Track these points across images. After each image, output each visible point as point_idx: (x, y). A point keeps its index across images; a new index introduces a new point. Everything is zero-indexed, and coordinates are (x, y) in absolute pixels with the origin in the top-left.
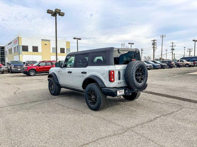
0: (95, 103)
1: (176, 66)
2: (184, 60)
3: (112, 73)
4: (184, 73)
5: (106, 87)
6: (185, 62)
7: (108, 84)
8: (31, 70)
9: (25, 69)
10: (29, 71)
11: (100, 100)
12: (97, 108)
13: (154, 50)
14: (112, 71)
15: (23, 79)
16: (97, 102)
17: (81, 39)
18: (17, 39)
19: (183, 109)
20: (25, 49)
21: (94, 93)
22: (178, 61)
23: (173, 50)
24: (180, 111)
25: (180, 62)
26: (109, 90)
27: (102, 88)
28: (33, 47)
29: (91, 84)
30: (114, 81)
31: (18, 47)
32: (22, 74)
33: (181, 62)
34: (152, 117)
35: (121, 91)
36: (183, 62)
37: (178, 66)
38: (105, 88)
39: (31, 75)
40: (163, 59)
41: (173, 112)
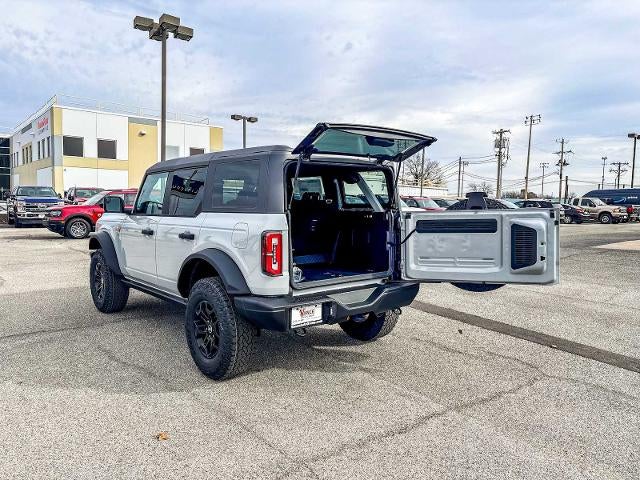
0: (214, 351)
1: (568, 219)
2: (597, 201)
3: (275, 241)
4: (589, 243)
5: (249, 294)
6: (598, 207)
7: (258, 283)
8: (76, 217)
9: (54, 213)
10: (67, 222)
11: (230, 343)
12: (218, 370)
13: (500, 166)
14: (274, 236)
15: (41, 247)
16: (220, 350)
17: (256, 120)
18: (48, 115)
19: (538, 384)
20: (73, 147)
21: (213, 315)
22: (576, 202)
23: (565, 164)
24: (526, 390)
25: (585, 207)
26: (257, 306)
27: (236, 298)
28: (101, 143)
29: (203, 281)
30: (280, 272)
31: (51, 139)
32: (45, 231)
33: (587, 207)
34: (413, 410)
35: (307, 309)
36: (591, 206)
37: (576, 218)
38: (247, 299)
39: (74, 234)
40: (532, 195)
41: (499, 395)
